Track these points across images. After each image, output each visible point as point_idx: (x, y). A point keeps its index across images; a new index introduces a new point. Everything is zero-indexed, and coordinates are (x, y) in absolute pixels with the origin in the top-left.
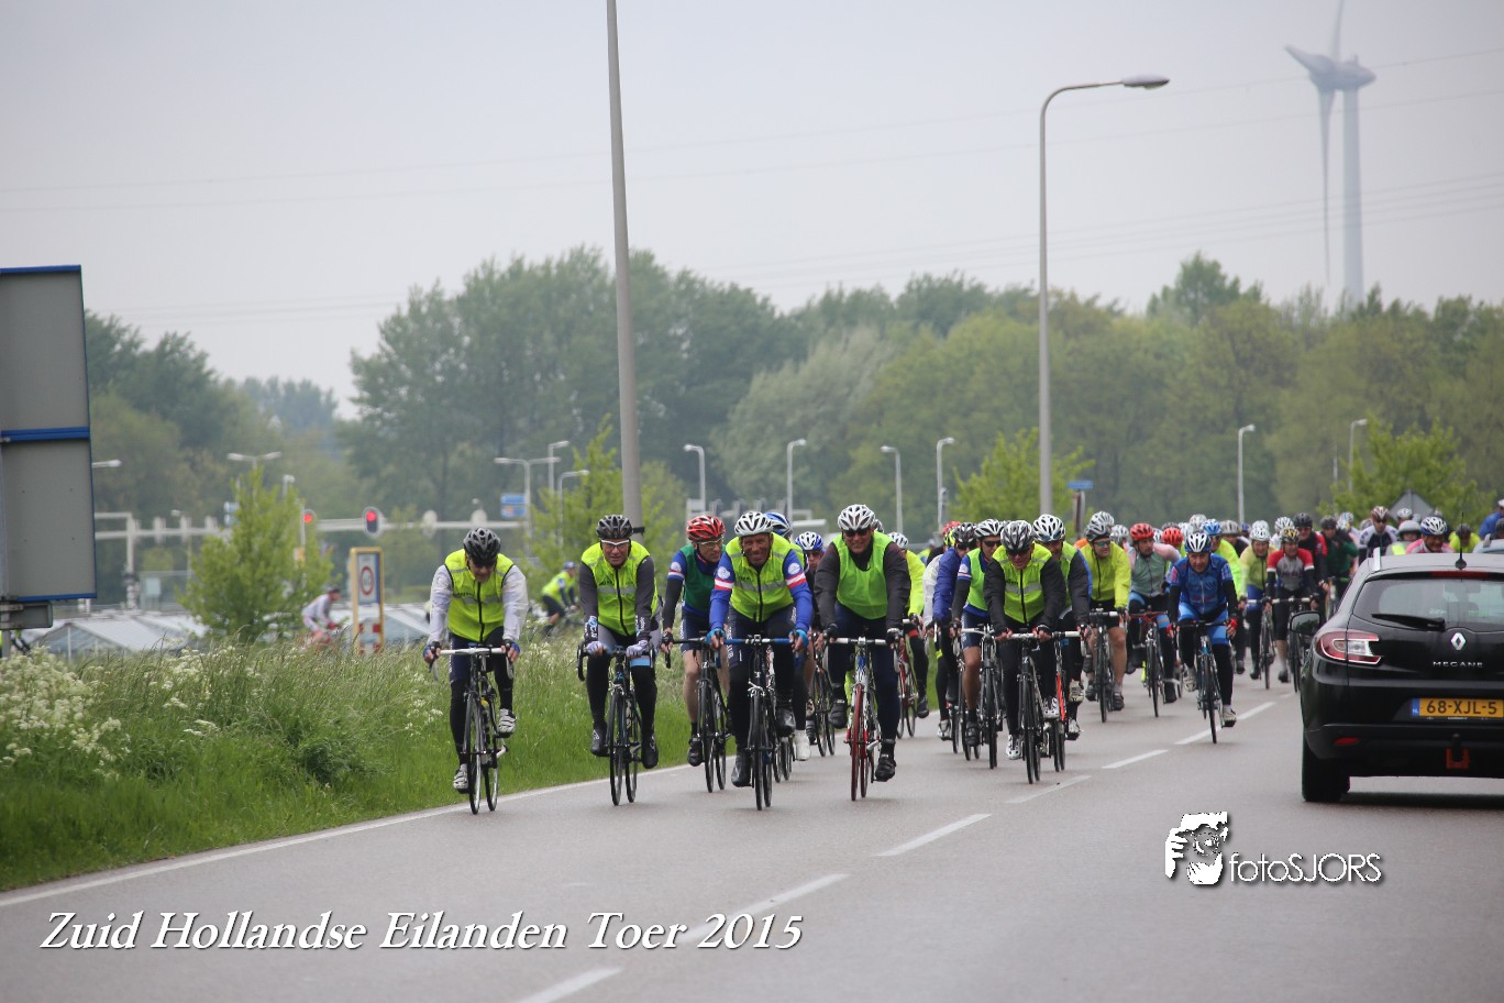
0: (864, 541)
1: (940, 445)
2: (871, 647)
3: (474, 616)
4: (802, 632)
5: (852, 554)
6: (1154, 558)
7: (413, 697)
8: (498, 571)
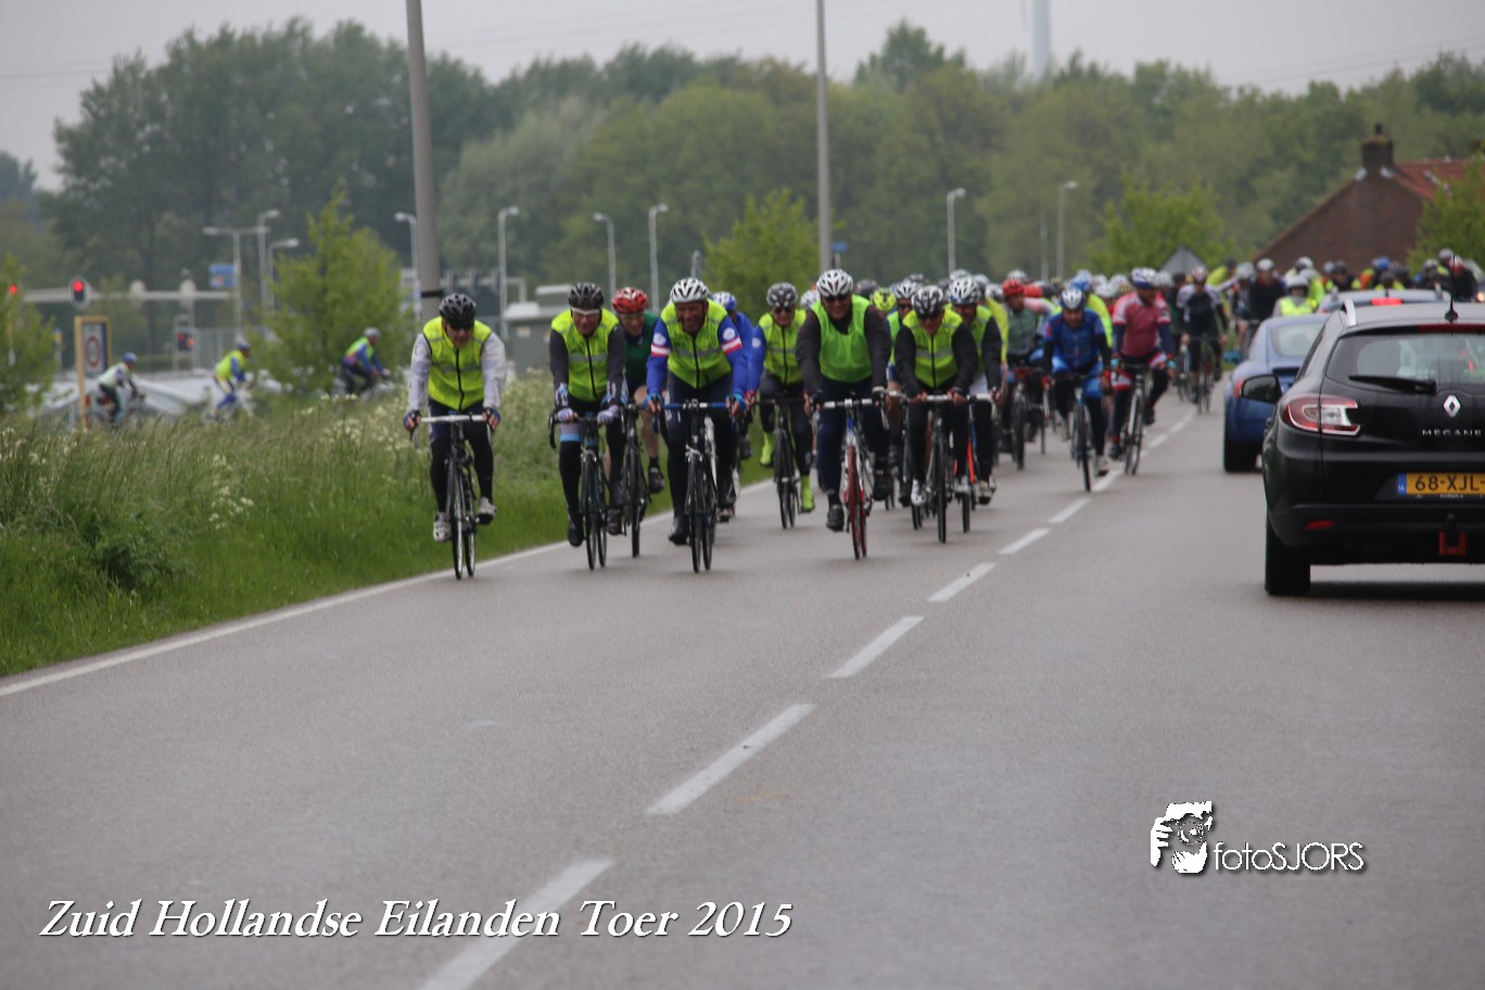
0: (844, 305)
1: (653, 213)
2: (858, 409)
3: (454, 384)
4: (738, 397)
5: (832, 320)
6: (1026, 312)
7: (216, 483)
8: (476, 337)
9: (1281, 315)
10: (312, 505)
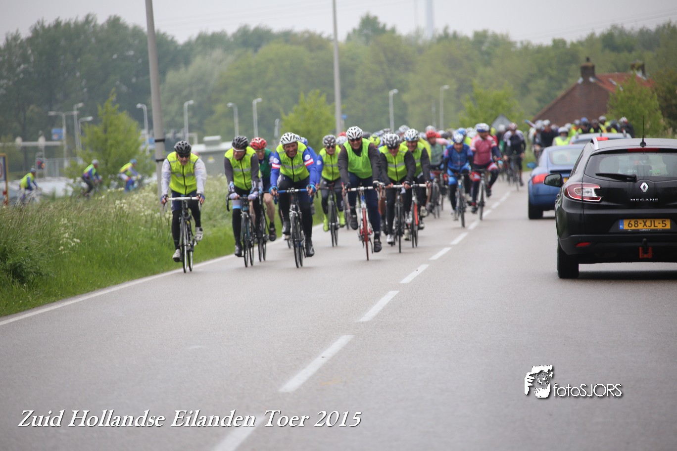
0: (359, 143)
1: (255, 102)
2: (366, 191)
3: (182, 182)
4: (312, 186)
5: (353, 150)
6: (437, 145)
7: (62, 232)
8: (191, 161)
9: (556, 145)
10: (107, 241)
